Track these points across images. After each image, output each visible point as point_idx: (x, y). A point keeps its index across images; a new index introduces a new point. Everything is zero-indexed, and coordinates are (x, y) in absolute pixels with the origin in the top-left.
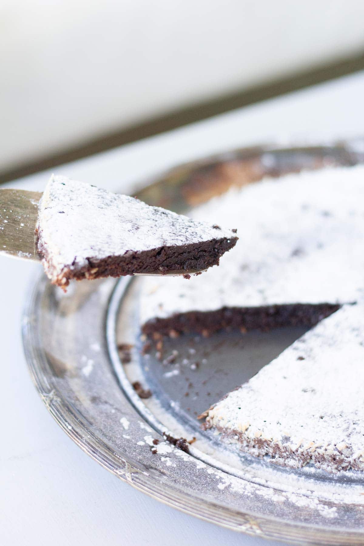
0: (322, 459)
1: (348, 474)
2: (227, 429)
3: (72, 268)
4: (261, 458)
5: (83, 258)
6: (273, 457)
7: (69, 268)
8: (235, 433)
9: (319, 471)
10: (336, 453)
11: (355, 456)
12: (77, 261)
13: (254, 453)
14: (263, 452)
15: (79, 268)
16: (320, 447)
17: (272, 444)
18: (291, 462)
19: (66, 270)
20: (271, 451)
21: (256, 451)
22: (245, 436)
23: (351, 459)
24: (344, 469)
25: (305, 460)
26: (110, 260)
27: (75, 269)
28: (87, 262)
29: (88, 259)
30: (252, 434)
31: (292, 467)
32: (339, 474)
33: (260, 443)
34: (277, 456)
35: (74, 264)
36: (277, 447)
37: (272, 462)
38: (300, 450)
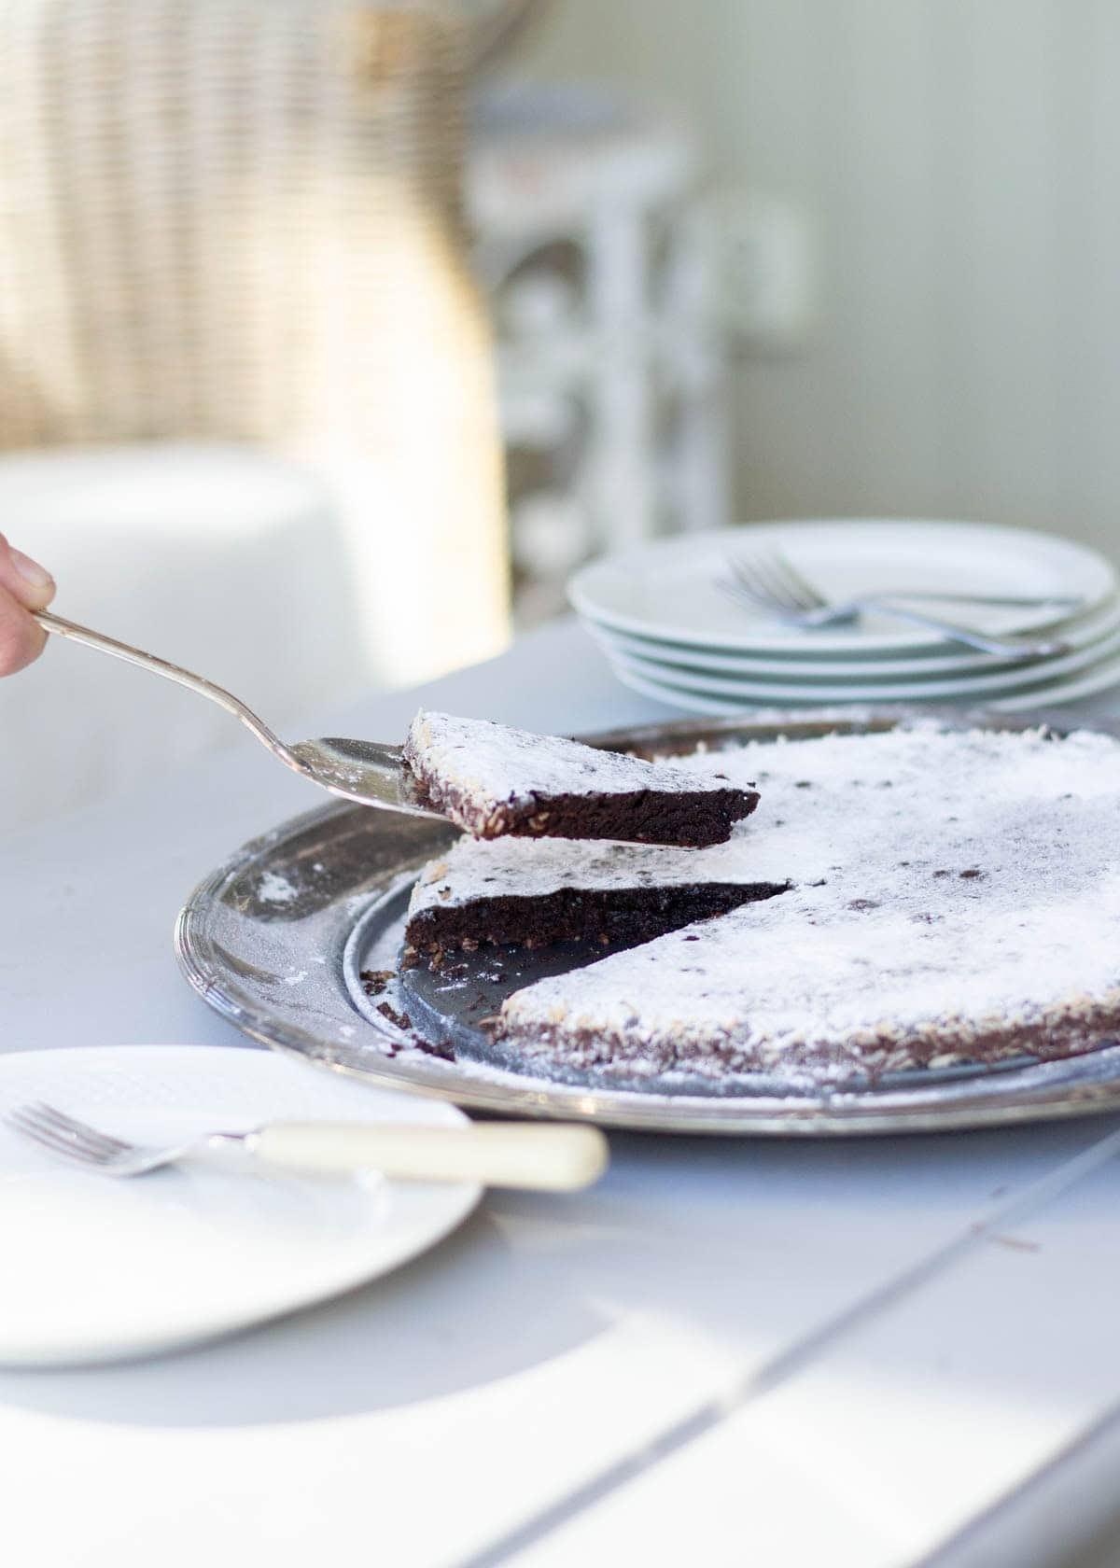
0: (694, 1050)
1: (744, 1078)
2: (529, 1025)
3: (510, 806)
4: (588, 1068)
5: (526, 792)
6: (610, 1061)
7: (505, 805)
8: (544, 1028)
9: (692, 1077)
10: (721, 1035)
11: (754, 1040)
12: (517, 795)
13: (575, 1061)
14: (592, 1055)
15: (522, 806)
16: (691, 1029)
17: (607, 1036)
18: (642, 1066)
19: (500, 809)
20: (605, 1049)
21: (579, 1057)
22: (561, 1031)
23: (747, 1048)
24: (738, 1069)
25: (664, 1058)
26: (567, 802)
27: (515, 807)
28: (532, 798)
29: (533, 793)
30: (571, 1025)
31: (643, 1077)
32: (727, 1079)
33: (586, 1037)
34: (616, 1058)
35: (512, 799)
36: (616, 1040)
37: (607, 1073)
38: (655, 1040)
